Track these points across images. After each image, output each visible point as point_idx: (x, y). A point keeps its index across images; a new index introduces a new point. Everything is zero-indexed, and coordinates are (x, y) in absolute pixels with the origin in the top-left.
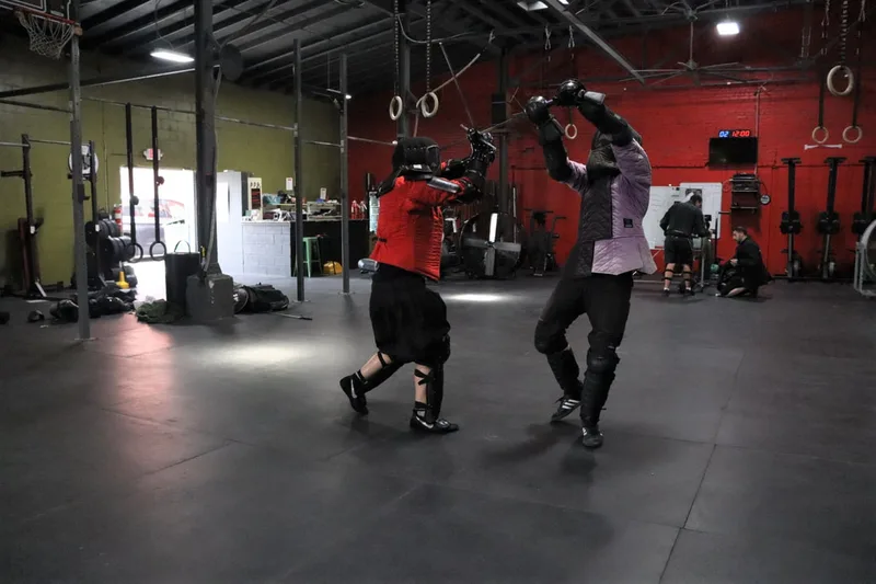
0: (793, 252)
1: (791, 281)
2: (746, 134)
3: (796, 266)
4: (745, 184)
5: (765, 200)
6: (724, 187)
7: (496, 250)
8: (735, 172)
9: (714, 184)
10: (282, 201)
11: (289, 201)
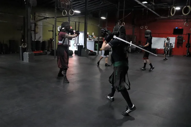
0: (188, 51)
1: (187, 56)
2: (181, 28)
3: (188, 54)
4: (180, 38)
5: (184, 41)
6: (176, 38)
7: (131, 48)
8: (178, 35)
9: (174, 37)
10: (92, 37)
11: (93, 37)
